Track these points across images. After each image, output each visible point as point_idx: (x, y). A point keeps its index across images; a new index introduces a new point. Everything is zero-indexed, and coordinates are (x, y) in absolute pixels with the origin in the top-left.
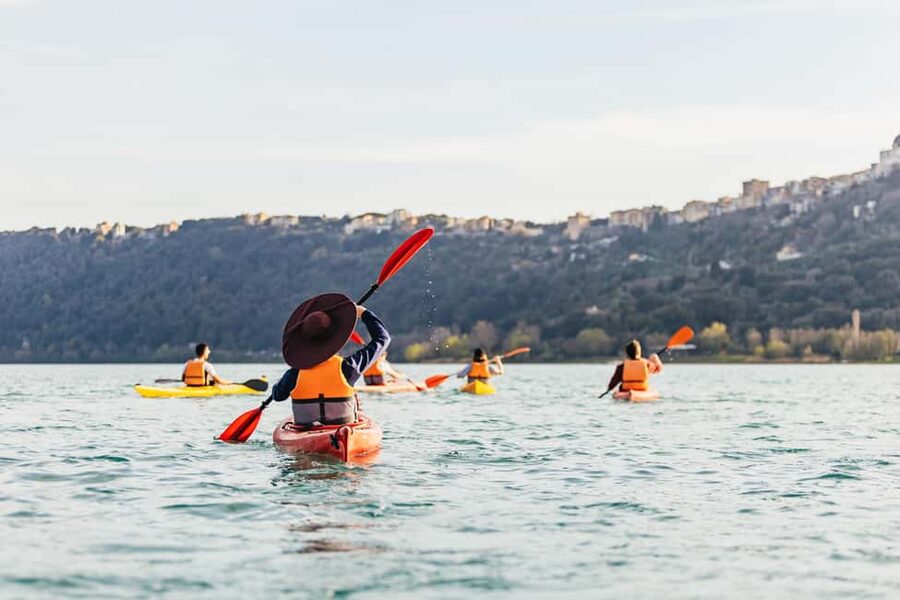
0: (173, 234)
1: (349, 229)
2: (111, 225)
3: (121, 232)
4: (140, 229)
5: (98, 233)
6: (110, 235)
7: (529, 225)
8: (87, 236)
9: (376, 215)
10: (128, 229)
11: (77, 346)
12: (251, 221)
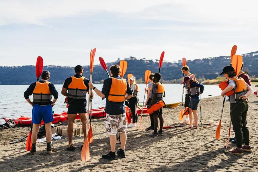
0: (21, 67)
1: (47, 67)
2: (11, 66)
3: (13, 67)
4: (15, 67)
5: (9, 67)
6: (11, 67)
7: (72, 67)
8: (8, 68)
9: (51, 66)
10: (14, 67)
11: (9, 83)
12: (33, 66)
